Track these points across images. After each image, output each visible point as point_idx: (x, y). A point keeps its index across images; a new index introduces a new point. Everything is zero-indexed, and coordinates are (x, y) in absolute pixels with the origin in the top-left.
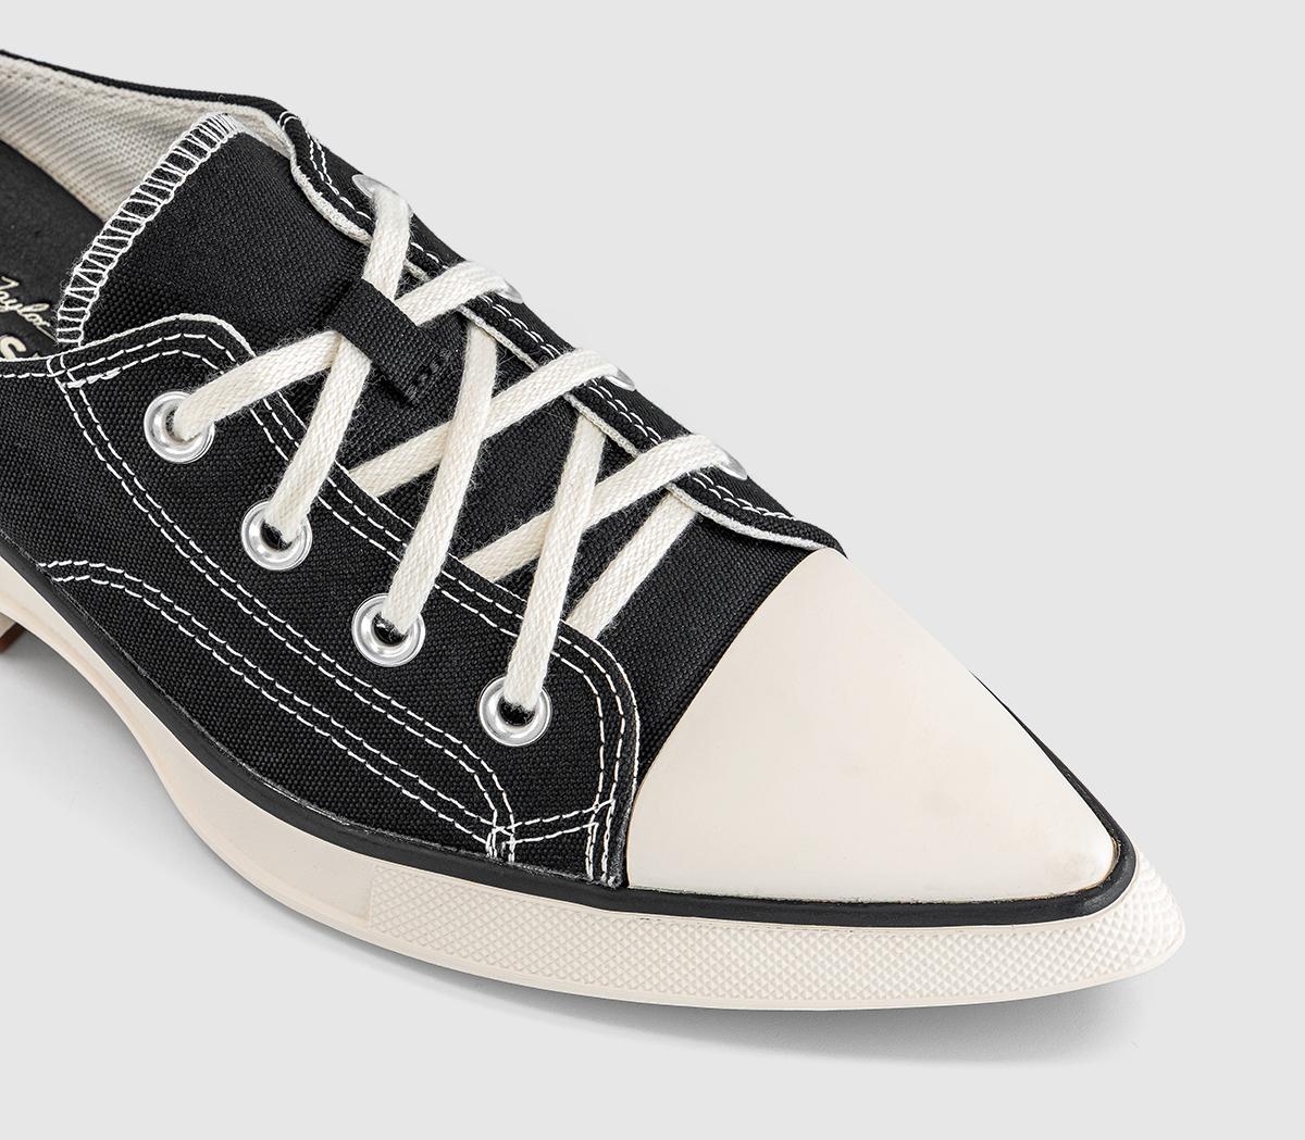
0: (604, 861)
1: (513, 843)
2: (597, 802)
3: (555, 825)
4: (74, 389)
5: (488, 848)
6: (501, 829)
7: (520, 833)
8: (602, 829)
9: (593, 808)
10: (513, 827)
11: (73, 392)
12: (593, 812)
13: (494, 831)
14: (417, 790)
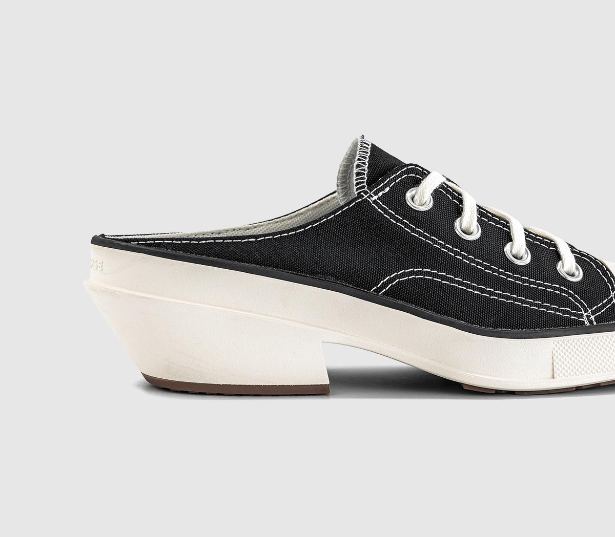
1: (592, 317)
2: (612, 293)
3: (602, 306)
4: (375, 200)
5: (586, 322)
6: (586, 314)
7: (593, 313)
9: (611, 296)
10: (590, 311)
11: (375, 201)
12: (612, 297)
13: (584, 315)
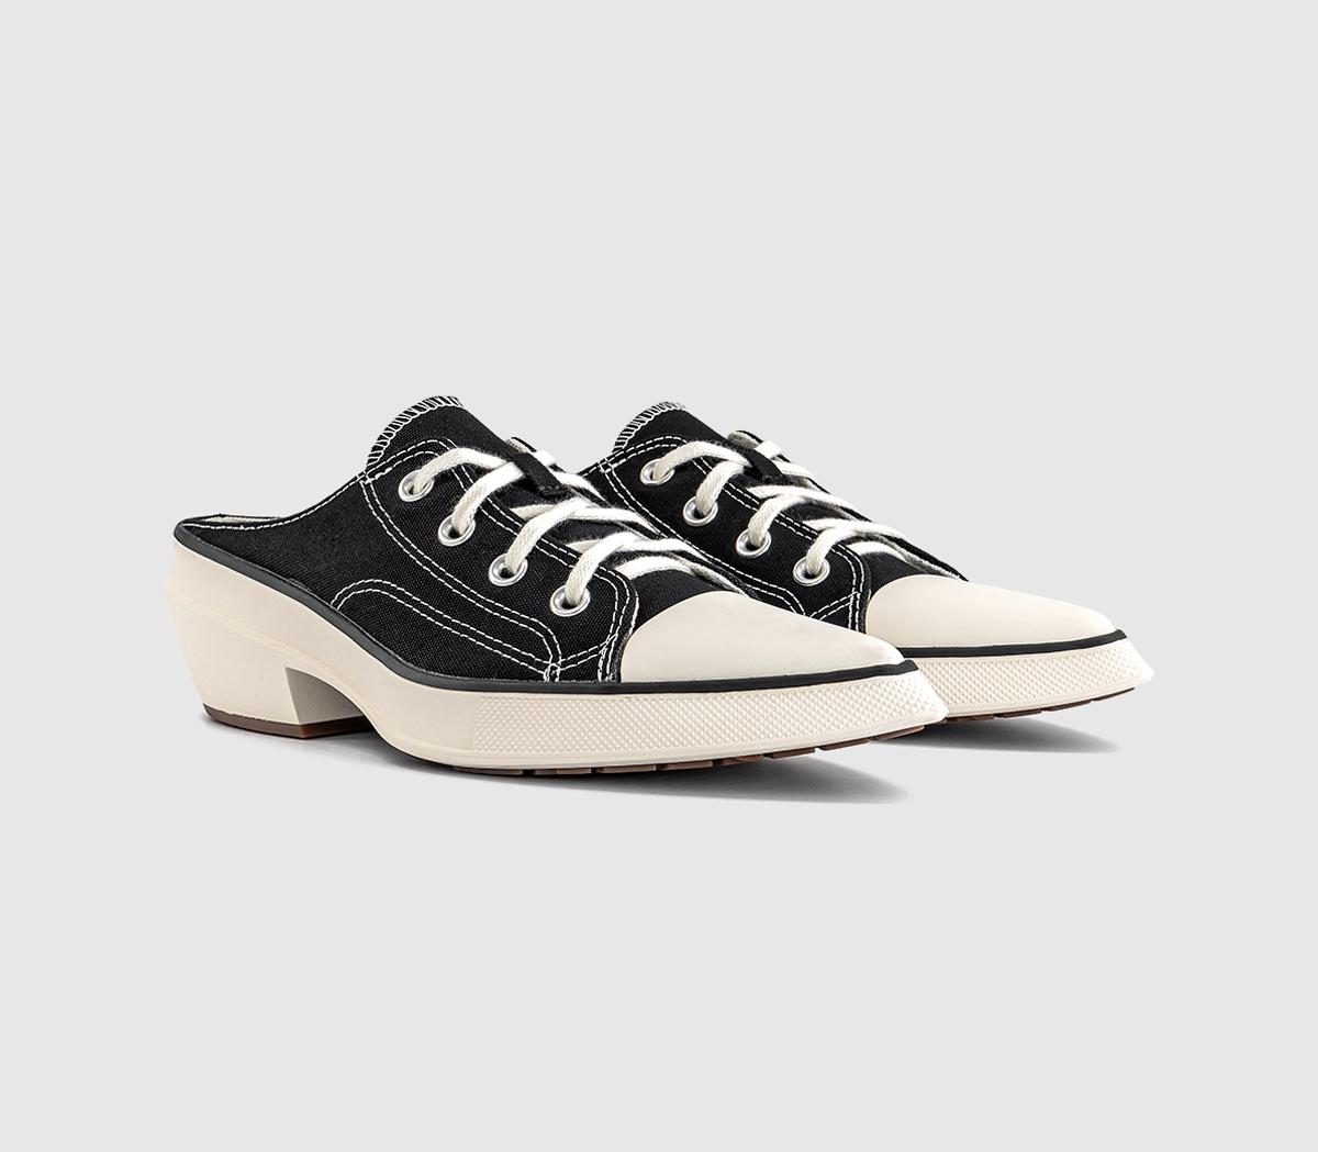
0: (608, 666)
1: (559, 670)
2: (608, 638)
3: (582, 657)
5: (545, 677)
6: (554, 665)
7: (563, 664)
8: (608, 652)
10: (560, 662)
11: (367, 486)
12: (605, 644)
13: (549, 666)
14: (509, 653)
